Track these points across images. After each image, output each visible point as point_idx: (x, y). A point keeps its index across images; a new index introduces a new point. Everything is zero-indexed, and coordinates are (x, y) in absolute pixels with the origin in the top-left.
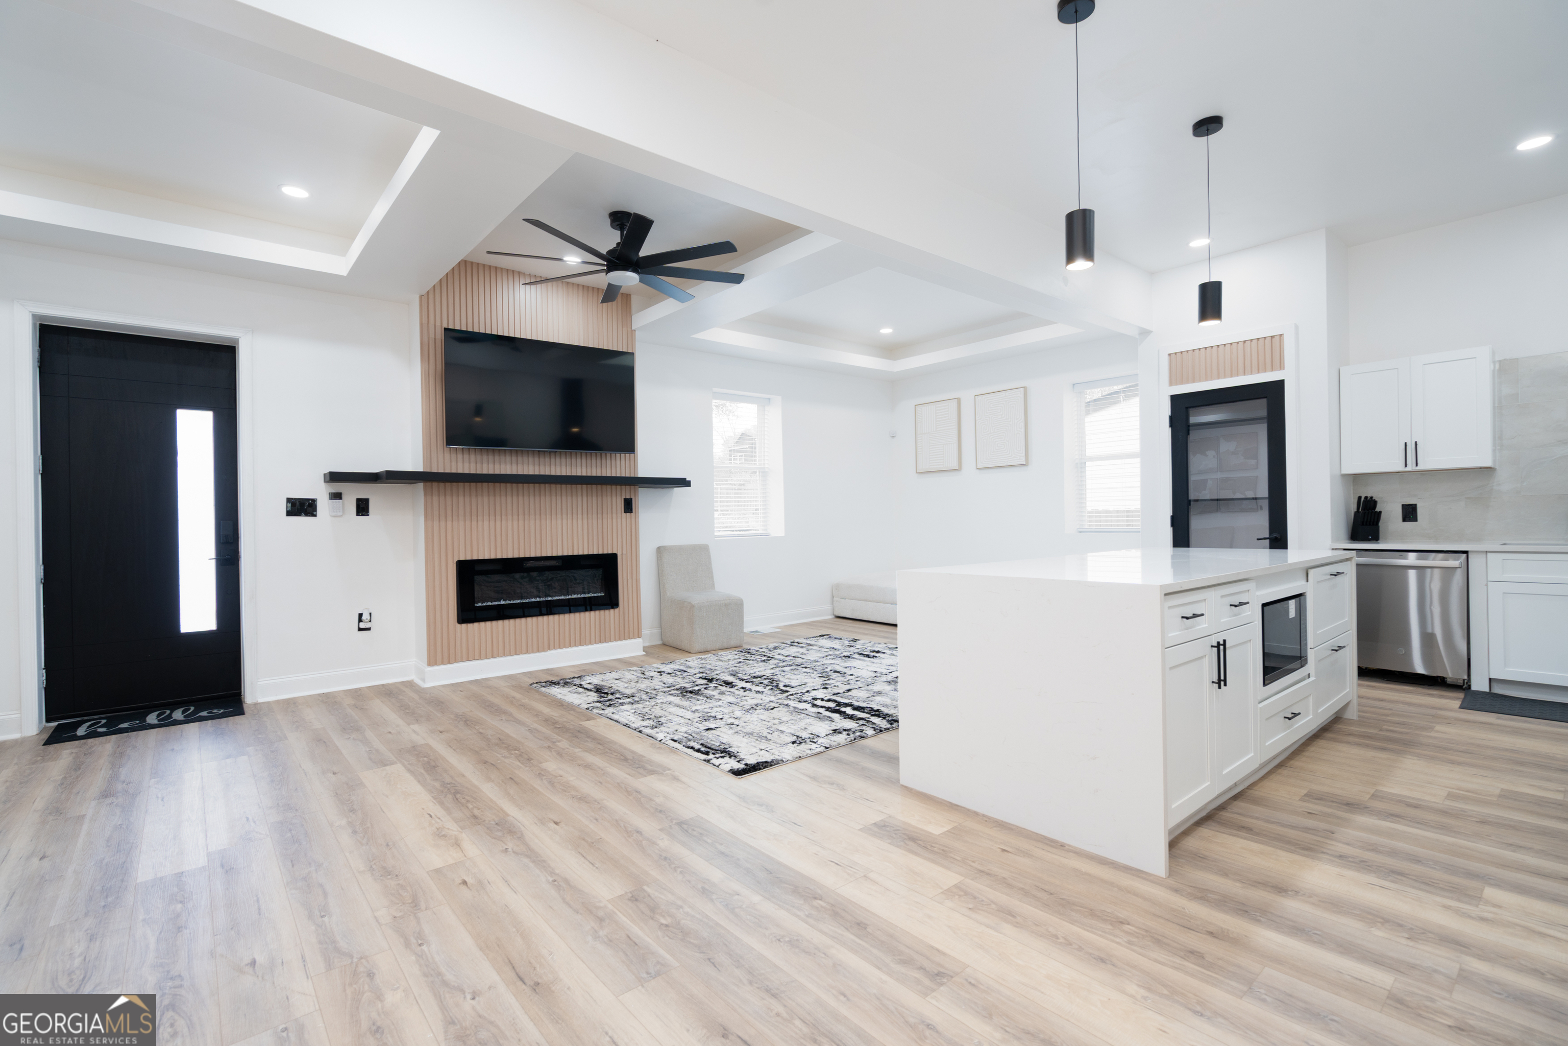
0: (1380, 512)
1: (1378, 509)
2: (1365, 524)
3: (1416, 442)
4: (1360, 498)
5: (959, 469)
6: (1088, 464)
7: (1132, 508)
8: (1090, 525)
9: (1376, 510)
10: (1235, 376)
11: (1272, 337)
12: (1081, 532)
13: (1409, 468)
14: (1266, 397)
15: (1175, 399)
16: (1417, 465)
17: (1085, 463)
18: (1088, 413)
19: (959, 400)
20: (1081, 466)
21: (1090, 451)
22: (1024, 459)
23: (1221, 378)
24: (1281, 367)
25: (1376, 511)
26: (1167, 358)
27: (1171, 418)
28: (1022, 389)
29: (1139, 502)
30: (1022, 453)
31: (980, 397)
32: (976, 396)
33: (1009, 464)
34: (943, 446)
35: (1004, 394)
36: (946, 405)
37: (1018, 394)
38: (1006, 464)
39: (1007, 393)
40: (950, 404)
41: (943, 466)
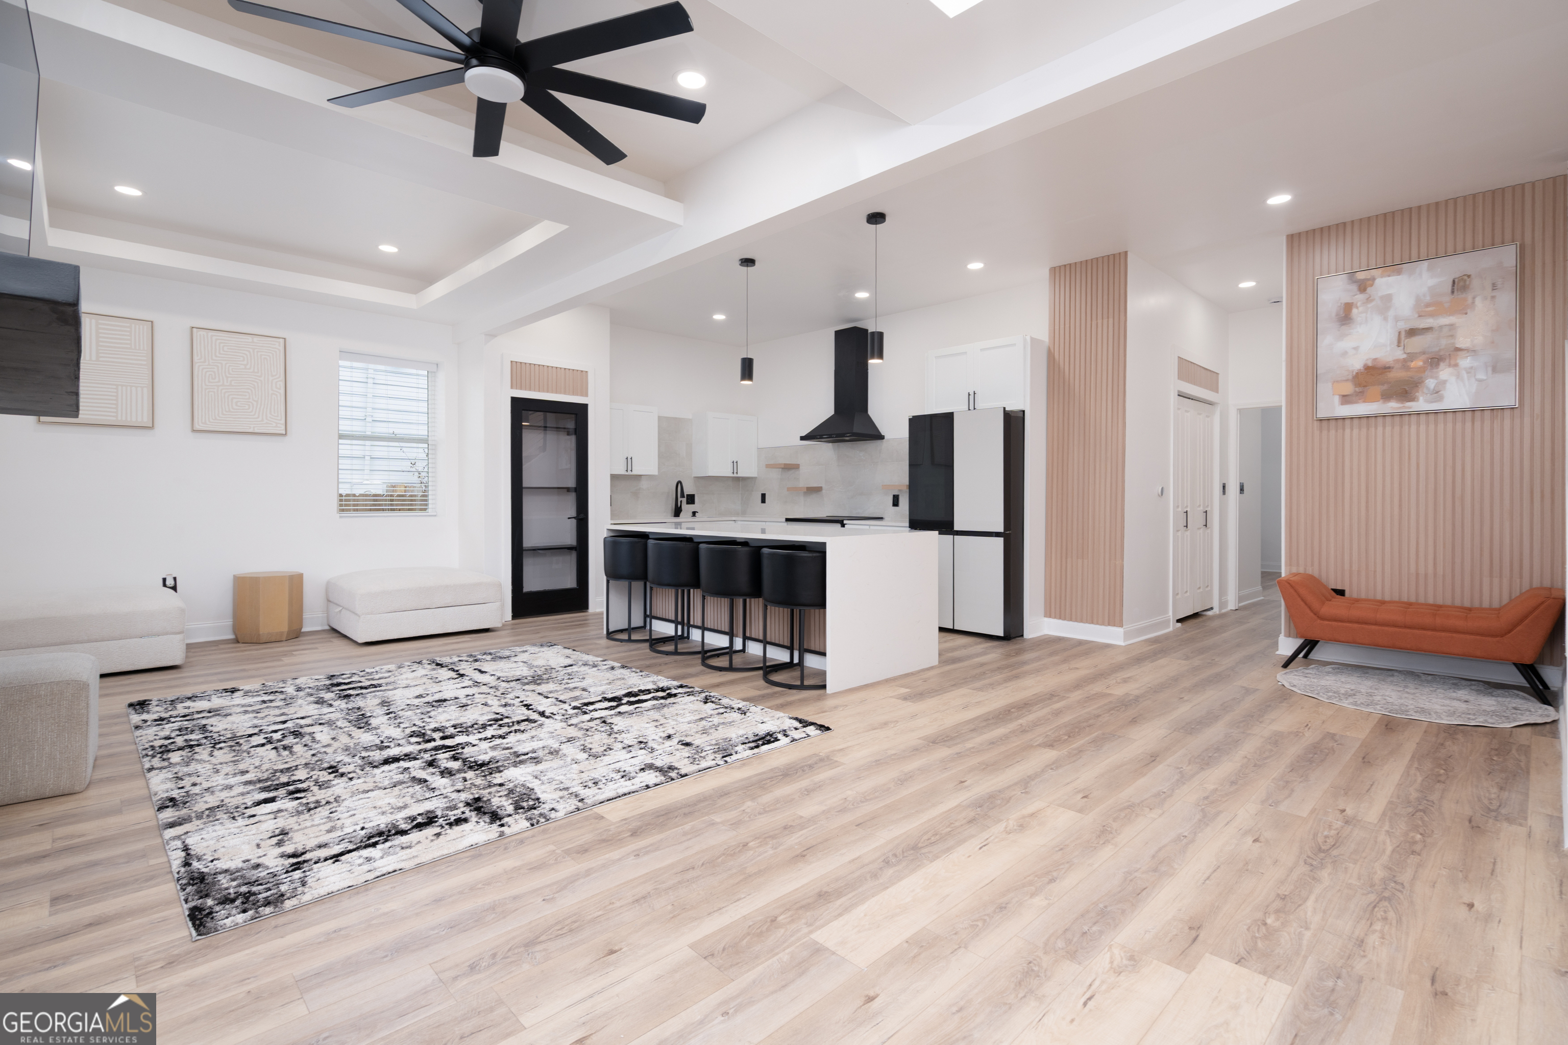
3: (631, 457)
5: (150, 425)
10: (558, 394)
11: (581, 372)
14: (576, 415)
15: (515, 401)
16: (632, 472)
19: (152, 324)
22: (281, 427)
24: (587, 395)
26: (509, 365)
28: (278, 340)
30: (281, 420)
31: (202, 332)
32: (194, 329)
33: (256, 431)
34: (115, 387)
35: (250, 338)
36: (128, 325)
37: (275, 345)
38: (251, 430)
39: (256, 339)
40: (137, 326)
41: (114, 419)
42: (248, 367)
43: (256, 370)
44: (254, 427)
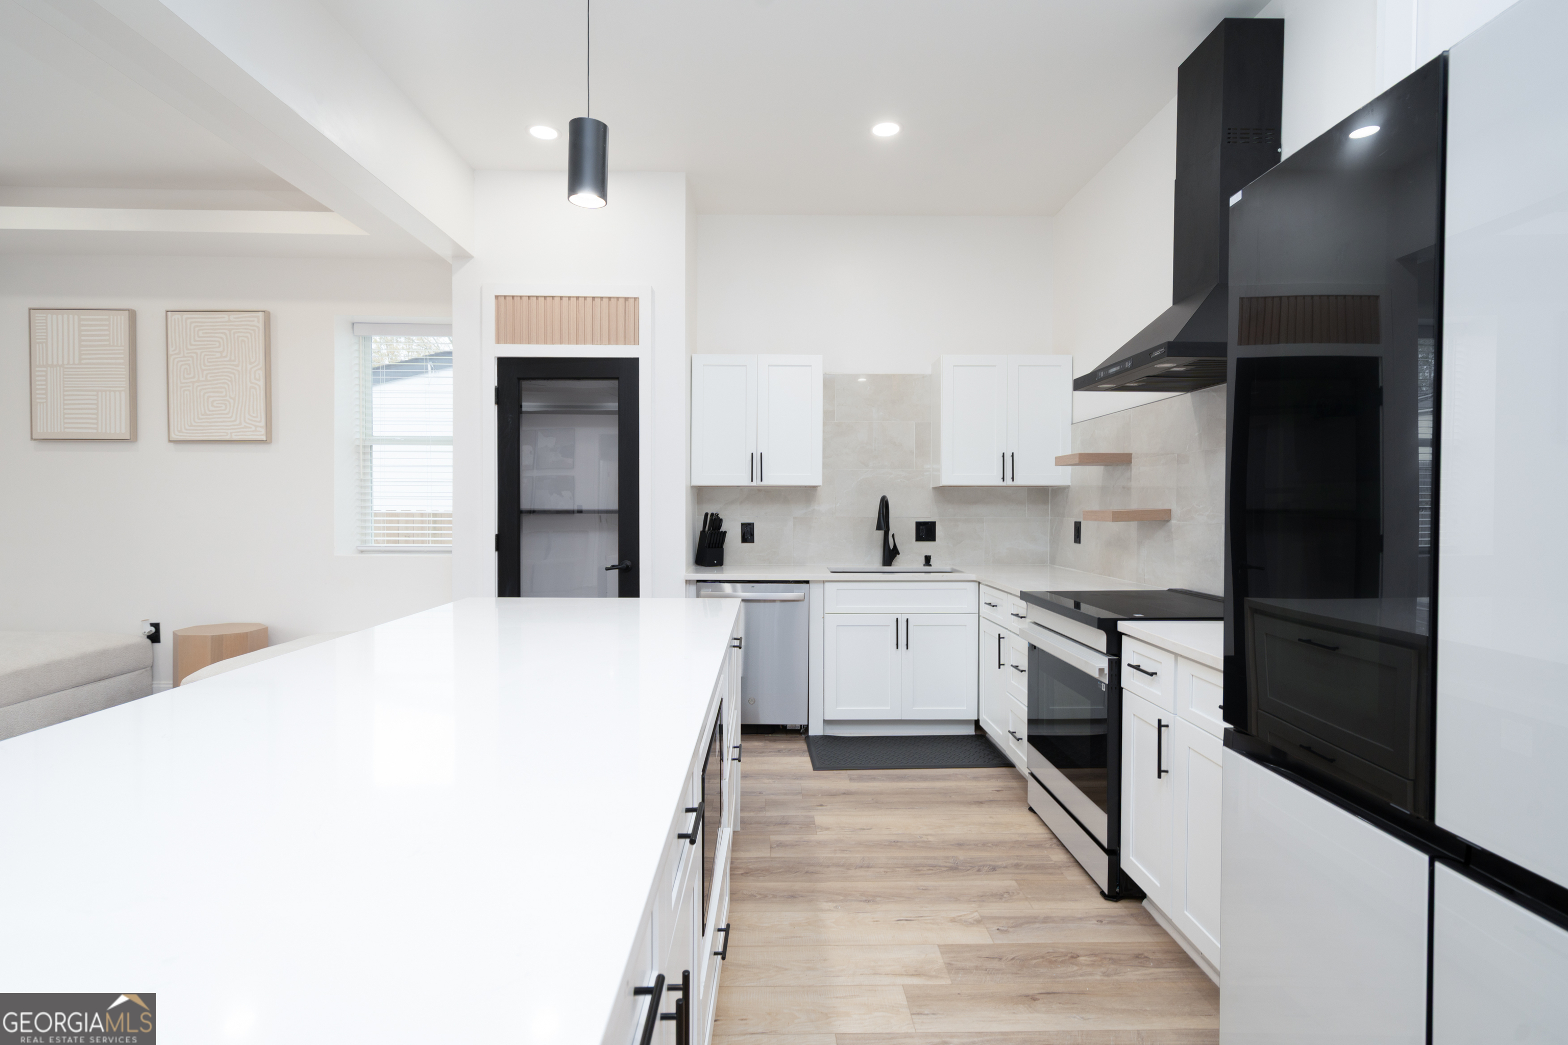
0: (725, 533)
1: (723, 529)
2: (711, 546)
3: (761, 453)
4: (706, 515)
5: (133, 437)
6: (375, 447)
7: (441, 510)
8: (377, 542)
9: (721, 530)
10: (581, 344)
11: (626, 299)
12: (362, 552)
13: (754, 484)
14: (617, 378)
15: (505, 364)
16: (762, 481)
17: (371, 446)
18: (376, 382)
19: (133, 316)
20: (365, 451)
21: (378, 430)
22: (263, 431)
23: (565, 344)
24: (636, 342)
25: (722, 532)
26: (493, 302)
27: (498, 391)
28: (261, 314)
29: (451, 502)
30: (260, 422)
31: (177, 316)
32: (169, 313)
33: (235, 438)
34: (95, 393)
35: (225, 316)
36: (107, 317)
37: (253, 321)
38: (227, 438)
39: (233, 316)
40: (115, 317)
41: (95, 431)
42: (224, 354)
43: (233, 358)
44: (231, 433)
